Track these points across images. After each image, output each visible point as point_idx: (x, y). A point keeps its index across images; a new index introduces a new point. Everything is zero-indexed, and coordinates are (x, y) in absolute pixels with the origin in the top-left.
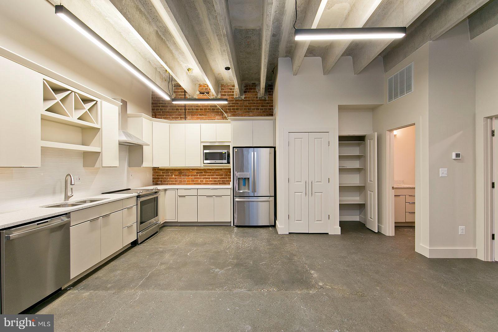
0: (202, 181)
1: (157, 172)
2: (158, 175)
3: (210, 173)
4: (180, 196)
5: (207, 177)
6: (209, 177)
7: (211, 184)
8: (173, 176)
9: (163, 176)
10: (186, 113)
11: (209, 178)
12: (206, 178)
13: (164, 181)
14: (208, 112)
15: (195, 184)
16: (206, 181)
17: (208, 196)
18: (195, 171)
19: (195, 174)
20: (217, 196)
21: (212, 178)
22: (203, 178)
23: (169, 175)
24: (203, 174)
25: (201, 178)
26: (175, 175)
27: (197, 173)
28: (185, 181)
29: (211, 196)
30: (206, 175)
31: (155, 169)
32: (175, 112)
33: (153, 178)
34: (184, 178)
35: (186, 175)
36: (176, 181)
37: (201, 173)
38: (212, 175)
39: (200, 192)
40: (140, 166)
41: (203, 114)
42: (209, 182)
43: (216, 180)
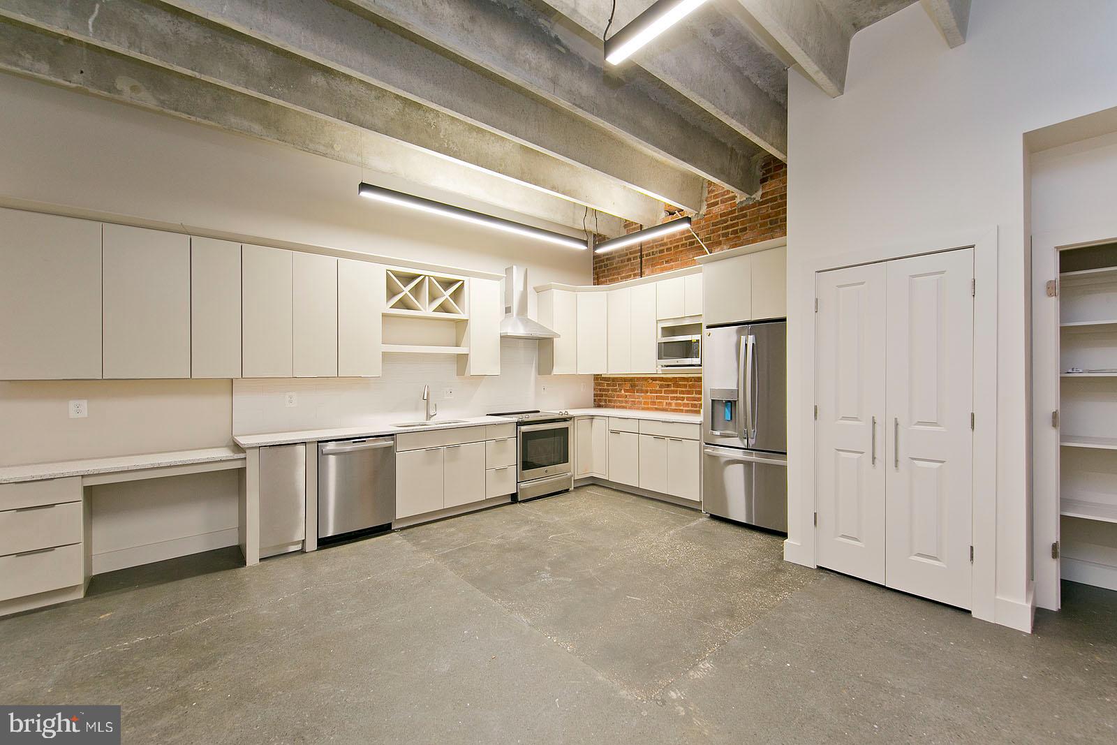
0: (670, 404)
1: (599, 384)
2: (600, 390)
3: (685, 386)
4: (612, 432)
5: (678, 395)
6: (682, 395)
7: (687, 411)
8: (623, 392)
9: (608, 390)
10: (643, 261)
11: (683, 399)
12: (677, 398)
13: (610, 401)
14: (681, 251)
15: (657, 409)
16: (676, 404)
17: (657, 437)
18: (657, 382)
19: (658, 388)
20: (673, 439)
21: (688, 399)
22: (673, 398)
23: (615, 390)
24: (672, 388)
25: (667, 398)
26: (626, 391)
27: (661, 386)
28: (640, 403)
29: (663, 438)
30: (676, 392)
31: (597, 378)
32: (626, 266)
33: (595, 395)
34: (639, 397)
35: (642, 391)
36: (626, 402)
37: (668, 386)
38: (689, 393)
39: (645, 427)
41: (671, 260)
42: (682, 408)
43: (696, 402)
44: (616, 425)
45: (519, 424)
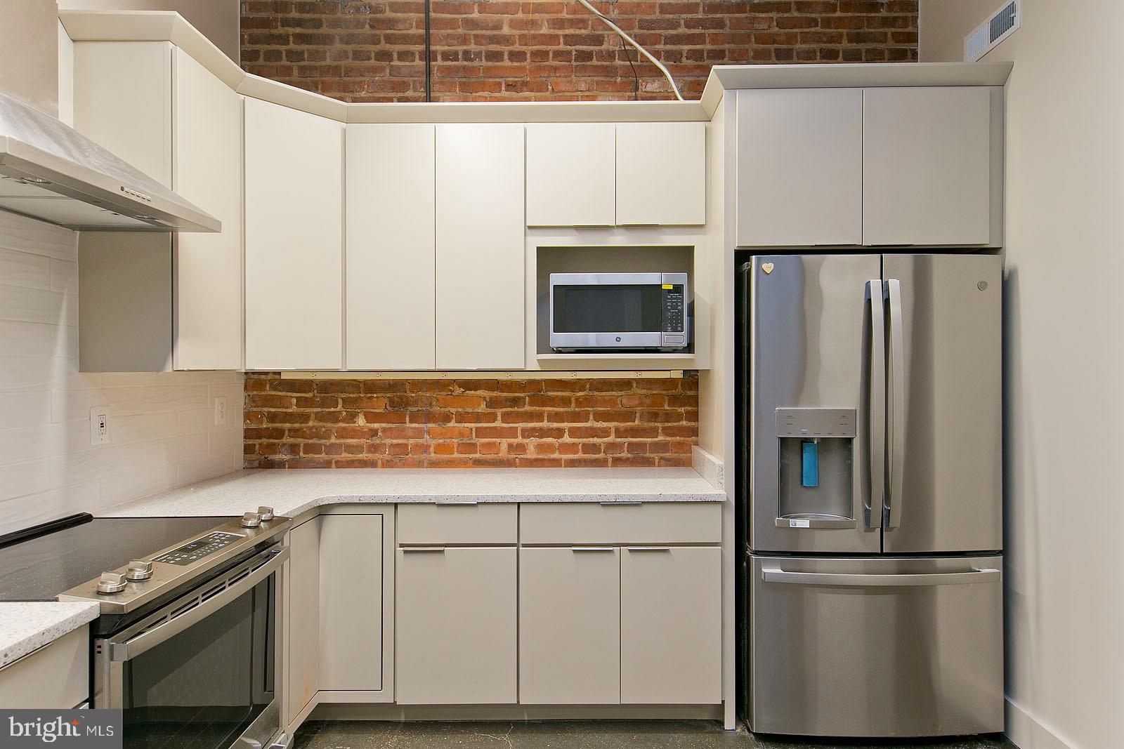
0: (521, 448)
1: (268, 401)
2: (272, 418)
3: (566, 402)
4: (412, 550)
5: (545, 424)
6: (555, 425)
7: (572, 463)
8: (361, 421)
9: (305, 418)
10: (436, 76)
11: (559, 433)
12: (542, 433)
13: (309, 449)
14: (556, 69)
15: (478, 463)
16: (540, 448)
17: (582, 550)
18: (480, 392)
19: (482, 408)
20: (639, 549)
21: (573, 432)
22: (527, 433)
23: (334, 418)
24: (527, 408)
25: (512, 433)
26: (371, 417)
27: (492, 403)
28: (425, 449)
29: (603, 549)
30: (539, 417)
31: (256, 382)
32: (374, 70)
33: (248, 434)
34: (419, 433)
35: (429, 418)
36: (374, 448)
37: (515, 402)
38: (575, 417)
39: (536, 526)
40: (159, 368)
41: (525, 84)
42: (556, 455)
43: (596, 440)
44: (415, 528)
45: (100, 629)
